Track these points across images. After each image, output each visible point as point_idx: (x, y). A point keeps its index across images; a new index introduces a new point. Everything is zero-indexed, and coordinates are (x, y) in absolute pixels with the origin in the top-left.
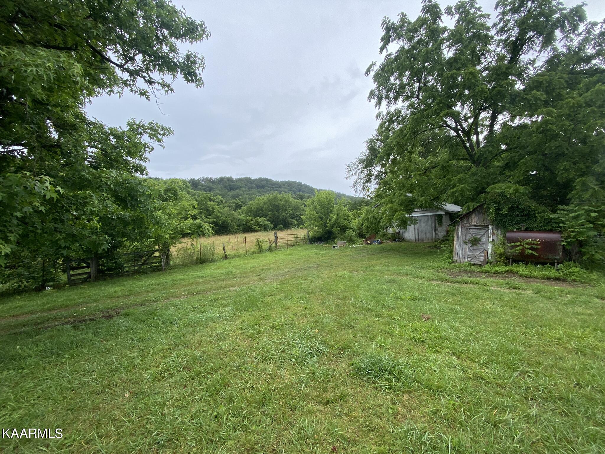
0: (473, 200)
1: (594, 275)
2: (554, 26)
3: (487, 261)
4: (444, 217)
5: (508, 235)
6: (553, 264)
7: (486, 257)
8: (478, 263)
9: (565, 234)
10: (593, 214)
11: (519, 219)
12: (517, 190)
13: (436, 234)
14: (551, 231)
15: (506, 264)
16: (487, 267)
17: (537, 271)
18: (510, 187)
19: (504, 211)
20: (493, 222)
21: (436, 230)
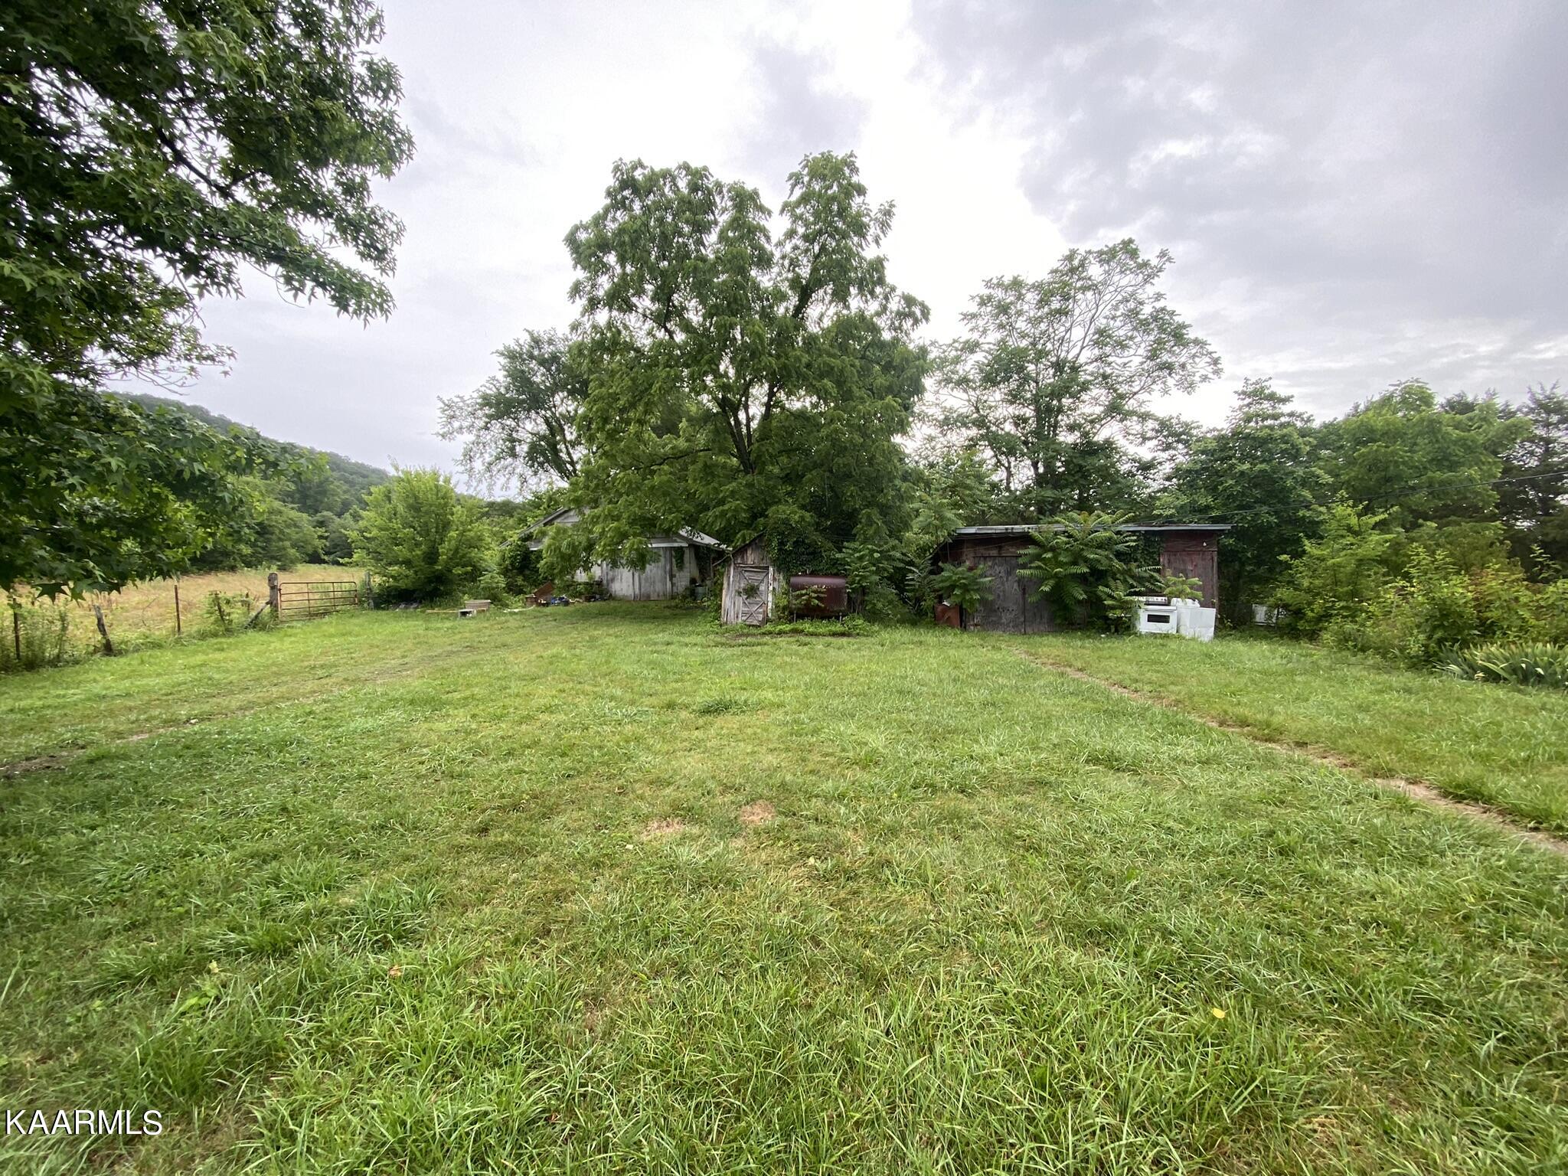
0: (748, 526)
1: (876, 628)
2: (851, 282)
3: (767, 620)
4: (687, 551)
5: (793, 580)
6: (837, 618)
7: (765, 613)
8: (755, 623)
9: (850, 579)
10: (877, 555)
11: (804, 558)
12: (802, 518)
13: (673, 585)
14: (836, 575)
15: (791, 621)
16: (769, 627)
17: (823, 627)
18: (795, 513)
19: (788, 547)
20: (774, 562)
21: (672, 576)
